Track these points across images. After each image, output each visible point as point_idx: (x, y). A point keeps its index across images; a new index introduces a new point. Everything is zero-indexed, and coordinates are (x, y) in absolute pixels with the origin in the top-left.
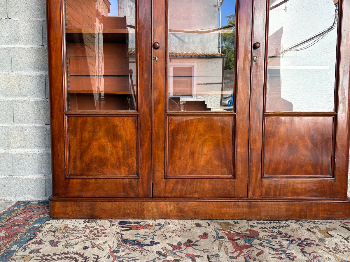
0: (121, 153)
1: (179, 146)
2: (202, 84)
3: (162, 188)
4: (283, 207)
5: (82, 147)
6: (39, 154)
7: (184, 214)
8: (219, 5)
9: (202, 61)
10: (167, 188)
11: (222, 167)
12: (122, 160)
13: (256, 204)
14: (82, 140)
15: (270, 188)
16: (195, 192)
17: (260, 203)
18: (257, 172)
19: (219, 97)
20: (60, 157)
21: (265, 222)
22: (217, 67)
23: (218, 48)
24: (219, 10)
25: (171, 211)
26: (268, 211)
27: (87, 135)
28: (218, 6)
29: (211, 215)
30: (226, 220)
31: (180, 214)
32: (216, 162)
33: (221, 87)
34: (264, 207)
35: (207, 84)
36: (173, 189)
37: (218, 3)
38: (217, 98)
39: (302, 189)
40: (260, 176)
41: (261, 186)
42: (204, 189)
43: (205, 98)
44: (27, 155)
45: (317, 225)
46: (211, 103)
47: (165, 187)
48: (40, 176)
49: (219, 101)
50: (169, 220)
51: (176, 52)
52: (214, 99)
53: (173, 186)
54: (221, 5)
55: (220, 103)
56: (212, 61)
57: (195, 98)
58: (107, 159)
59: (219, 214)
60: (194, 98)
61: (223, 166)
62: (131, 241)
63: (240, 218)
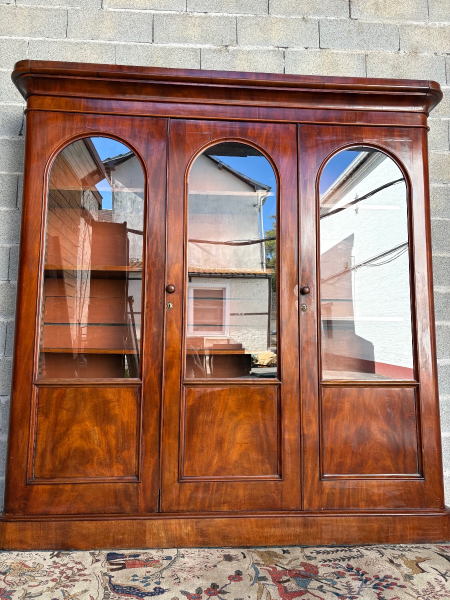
0: (113, 442)
1: (200, 431)
2: (238, 314)
3: (174, 497)
4: (354, 524)
5: (57, 433)
7: (206, 539)
8: (260, 203)
9: (238, 281)
10: (182, 497)
11: (263, 462)
12: (114, 453)
13: (314, 520)
14: (56, 423)
15: (333, 494)
16: (224, 503)
17: (320, 518)
18: (313, 470)
19: (264, 334)
20: (21, 450)
21: (328, 549)
22: (260, 291)
23: (261, 265)
24: (260, 210)
25: (187, 534)
26: (332, 532)
27: (64, 415)
28: (259, 205)
29: (248, 539)
30: (270, 547)
31: (200, 539)
32: (254, 455)
33: (267, 319)
34: (326, 525)
35: (246, 314)
36: (190, 499)
37: (259, 201)
38: (262, 335)
39: (379, 495)
40: (318, 475)
41: (321, 491)
42: (237, 497)
43: (243, 335)
45: (404, 553)
46: (253, 342)
47: (179, 496)
49: (266, 340)
50: (184, 549)
51: (198, 268)
52: (257, 336)
53: (192, 494)
54: (263, 203)
55: (267, 343)
56: (253, 282)
57: (228, 335)
58: (92, 452)
59: (260, 537)
60: (225, 335)
61: (264, 462)
62: (124, 587)
63: (291, 543)
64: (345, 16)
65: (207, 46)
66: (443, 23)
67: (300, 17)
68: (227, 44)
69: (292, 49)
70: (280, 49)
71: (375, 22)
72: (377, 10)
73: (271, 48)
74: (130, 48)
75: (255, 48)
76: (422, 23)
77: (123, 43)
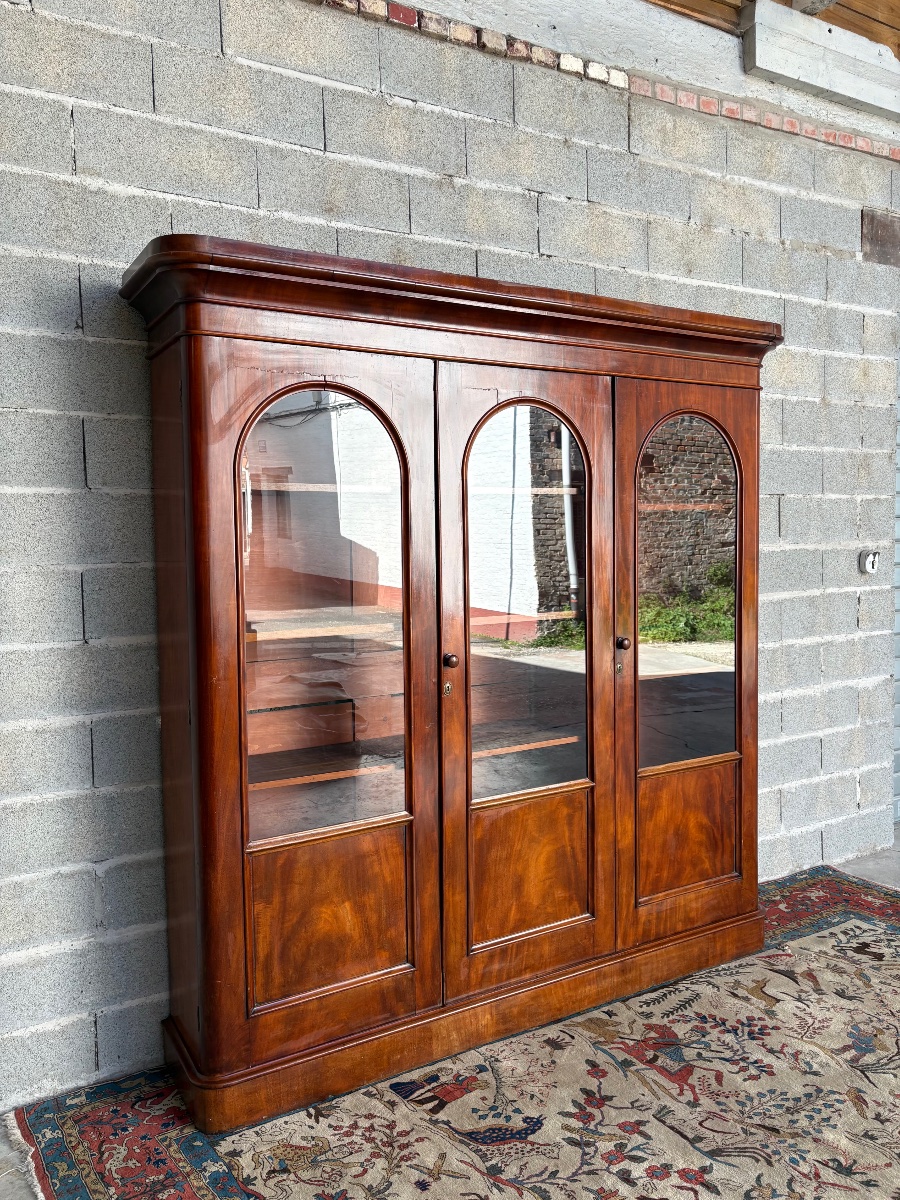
0: (373, 918)
1: (493, 875)
3: (462, 978)
4: (674, 955)
5: (286, 925)
6: (74, 954)
7: (509, 1025)
10: (473, 975)
11: (570, 901)
12: (374, 932)
13: (632, 962)
14: (285, 909)
15: (649, 921)
16: (526, 969)
17: (639, 957)
18: (628, 895)
20: (234, 965)
21: (653, 995)
25: (486, 1026)
26: (652, 970)
27: (296, 893)
29: (560, 1010)
30: (588, 1011)
31: (502, 1027)
32: (559, 893)
34: (646, 964)
36: (483, 975)
39: (697, 909)
40: (633, 902)
41: (636, 921)
42: (542, 956)
44: (38, 963)
45: (738, 978)
47: (469, 976)
48: (79, 1016)
50: (486, 1047)
53: (485, 968)
58: (344, 940)
59: (574, 1003)
61: (572, 898)
63: (608, 999)
64: (621, 148)
65: (419, 171)
66: (743, 179)
67: (561, 138)
68: (451, 172)
69: (549, 197)
70: (532, 193)
71: (660, 164)
72: (664, 143)
73: (518, 190)
74: (283, 155)
75: (494, 186)
76: (718, 175)
77: (270, 142)
